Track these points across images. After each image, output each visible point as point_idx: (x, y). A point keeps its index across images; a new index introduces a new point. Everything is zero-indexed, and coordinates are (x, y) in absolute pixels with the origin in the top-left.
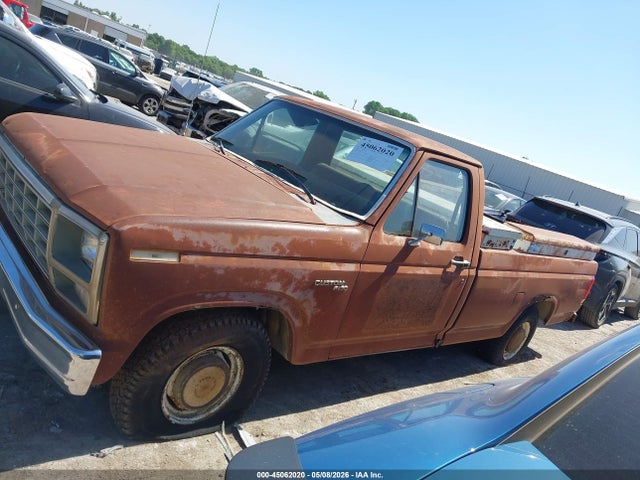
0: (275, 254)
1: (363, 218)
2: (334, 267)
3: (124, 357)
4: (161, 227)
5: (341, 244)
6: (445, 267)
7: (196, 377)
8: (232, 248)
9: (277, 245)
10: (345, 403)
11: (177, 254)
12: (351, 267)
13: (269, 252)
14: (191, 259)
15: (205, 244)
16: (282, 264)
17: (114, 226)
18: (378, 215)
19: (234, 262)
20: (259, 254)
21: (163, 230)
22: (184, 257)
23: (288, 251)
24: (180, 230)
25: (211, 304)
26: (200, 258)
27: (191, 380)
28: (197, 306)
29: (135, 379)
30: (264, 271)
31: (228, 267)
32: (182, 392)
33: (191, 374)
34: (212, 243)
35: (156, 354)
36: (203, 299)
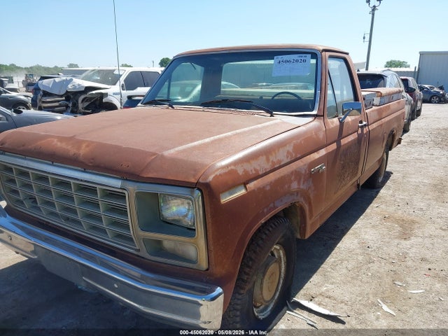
0: (289, 160)
1: (315, 112)
2: (316, 156)
3: (233, 285)
4: (230, 168)
5: (315, 136)
6: (357, 131)
7: (266, 277)
8: (268, 167)
9: (288, 152)
10: (333, 252)
11: (243, 186)
12: (323, 152)
13: (286, 161)
14: (251, 186)
15: (255, 170)
16: (294, 166)
17: (201, 181)
18: (322, 107)
19: (272, 177)
20: (282, 163)
21: (232, 170)
22: (248, 186)
23: (294, 155)
24: (240, 165)
25: (268, 216)
26: (255, 182)
27: (265, 280)
28: (263, 221)
29: (238, 299)
30: (288, 175)
31: (271, 182)
32: (262, 294)
33: (264, 276)
34: (258, 168)
35: (245, 272)
36: (264, 215)
